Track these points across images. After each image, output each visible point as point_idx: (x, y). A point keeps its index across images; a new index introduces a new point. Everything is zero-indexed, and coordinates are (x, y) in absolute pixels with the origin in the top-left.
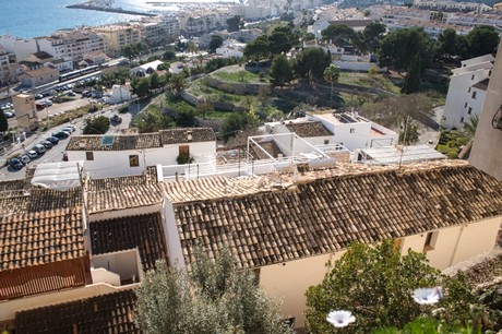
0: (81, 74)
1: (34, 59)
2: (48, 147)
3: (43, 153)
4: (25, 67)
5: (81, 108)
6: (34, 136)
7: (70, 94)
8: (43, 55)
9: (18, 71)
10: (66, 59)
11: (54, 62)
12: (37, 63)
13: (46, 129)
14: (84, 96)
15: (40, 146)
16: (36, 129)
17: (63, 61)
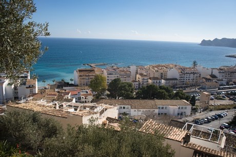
0: (230, 88)
1: (209, 77)
2: (213, 120)
3: (210, 122)
4: (204, 80)
5: (229, 105)
6: (205, 112)
7: (223, 97)
8: (213, 76)
9: (201, 81)
10: (224, 80)
11: (218, 80)
12: (209, 79)
13: (211, 110)
14: (230, 99)
15: (210, 118)
16: (207, 109)
17: (222, 80)
